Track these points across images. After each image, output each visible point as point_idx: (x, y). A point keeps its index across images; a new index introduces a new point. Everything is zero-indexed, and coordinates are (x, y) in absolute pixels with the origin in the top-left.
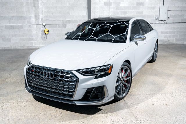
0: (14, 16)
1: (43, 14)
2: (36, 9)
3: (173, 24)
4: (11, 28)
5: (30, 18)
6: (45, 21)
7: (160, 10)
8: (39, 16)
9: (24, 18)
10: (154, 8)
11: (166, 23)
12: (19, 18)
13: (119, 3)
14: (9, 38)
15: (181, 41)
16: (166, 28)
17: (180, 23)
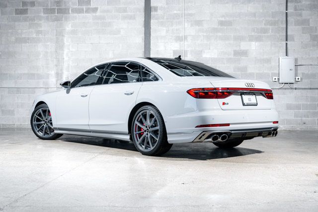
0: (24, 74)
1: (68, 71)
2: (59, 62)
3: (309, 90)
5: (48, 76)
7: (279, 65)
8: (63, 73)
9: (39, 77)
11: (296, 89)
12: (31, 76)
13: (201, 52)
14: (12, 109)
16: (295, 97)
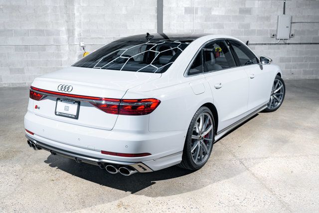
1: (80, 27)
2: (70, 17)
3: (299, 45)
4: (25, 51)
5: (58, 33)
6: (84, 38)
7: (278, 22)
8: (74, 29)
9: (49, 33)
10: (268, 18)
11: (289, 44)
12: (40, 32)
13: (210, 9)
14: (22, 67)
15: (313, 74)
16: (288, 51)
17: (311, 44)
